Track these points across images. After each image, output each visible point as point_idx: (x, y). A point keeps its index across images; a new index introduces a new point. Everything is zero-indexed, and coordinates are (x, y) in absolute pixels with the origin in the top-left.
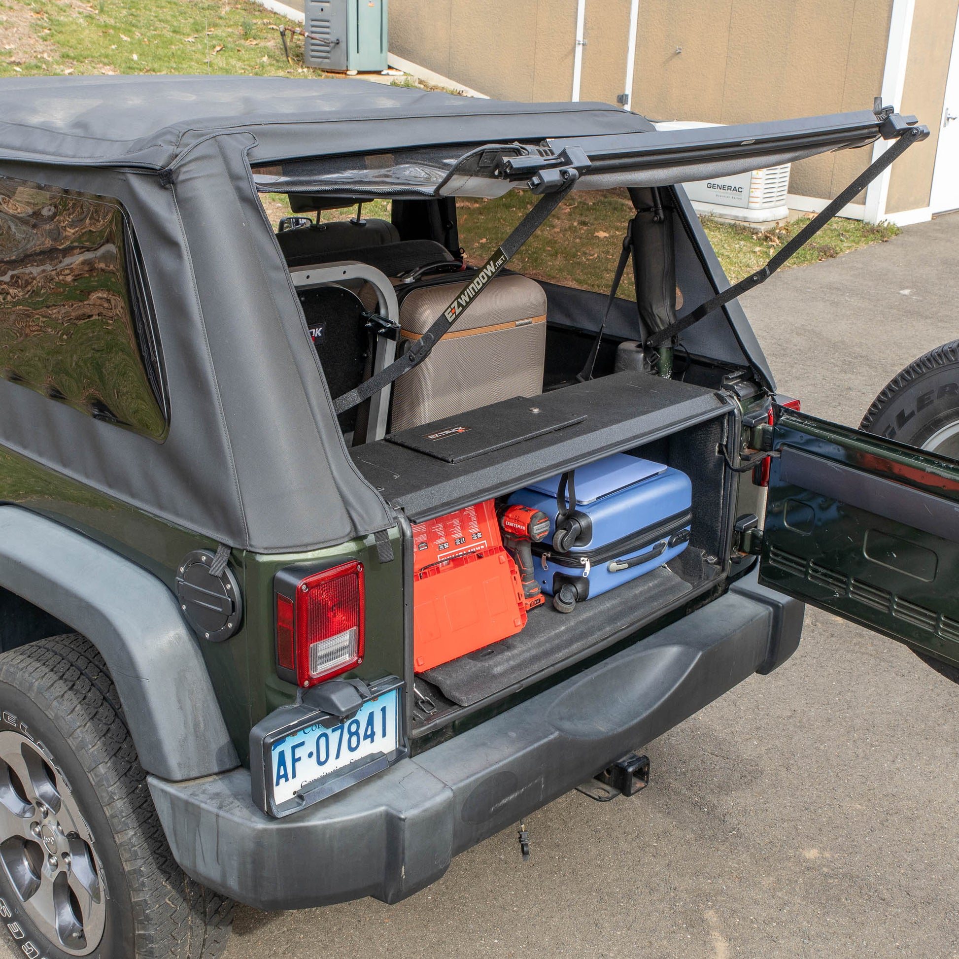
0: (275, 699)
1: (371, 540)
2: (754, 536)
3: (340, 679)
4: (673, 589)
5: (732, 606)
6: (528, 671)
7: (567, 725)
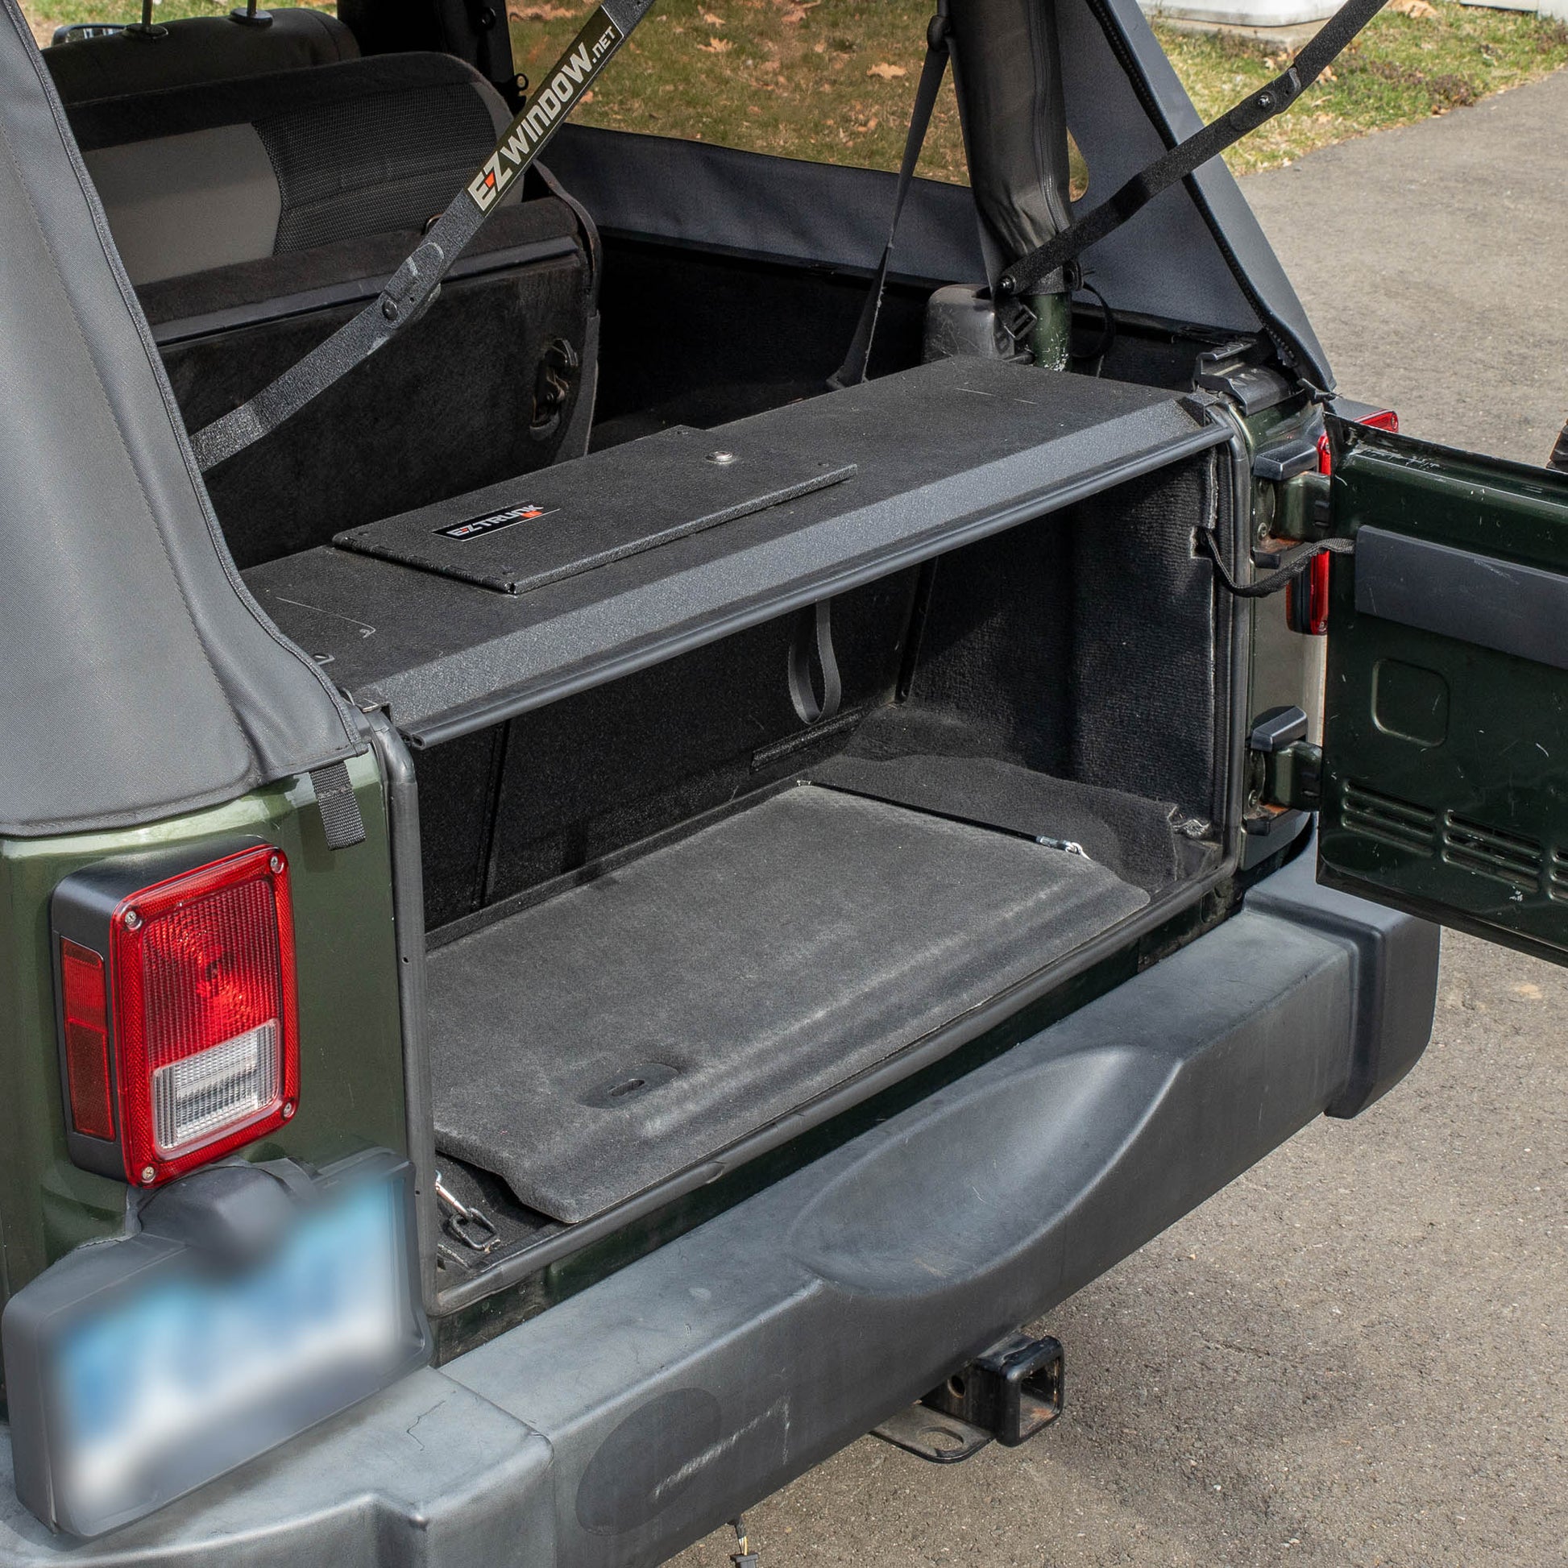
0: (67, 1223)
1: (304, 791)
2: (1300, 761)
3: (235, 1162)
4: (1098, 905)
5: (1254, 943)
6: (733, 1128)
7: (843, 1264)
